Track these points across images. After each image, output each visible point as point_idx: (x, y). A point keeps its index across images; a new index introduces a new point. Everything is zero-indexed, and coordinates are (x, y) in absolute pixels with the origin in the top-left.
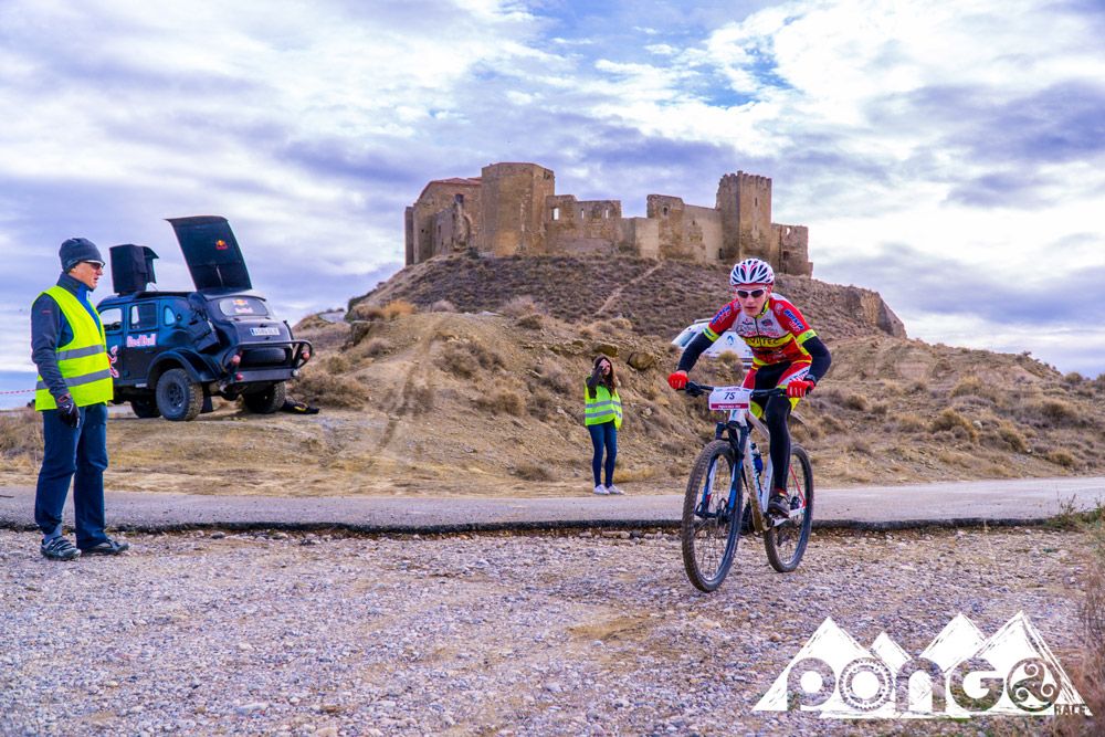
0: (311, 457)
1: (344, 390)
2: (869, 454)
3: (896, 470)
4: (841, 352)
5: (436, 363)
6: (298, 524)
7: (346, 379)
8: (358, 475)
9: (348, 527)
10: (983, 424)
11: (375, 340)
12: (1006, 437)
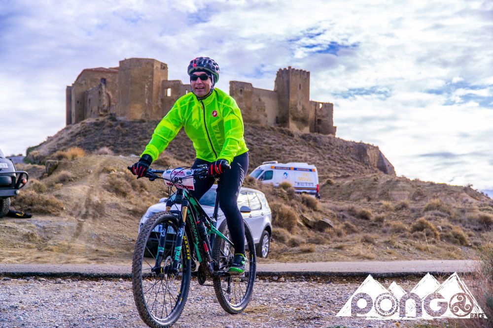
0: (31, 244)
1: (47, 203)
2: (374, 244)
3: (390, 253)
4: (355, 184)
5: (105, 187)
6: (52, 273)
7: (47, 197)
8: (62, 255)
9: (81, 275)
10: (443, 228)
11: (63, 172)
12: (457, 236)
